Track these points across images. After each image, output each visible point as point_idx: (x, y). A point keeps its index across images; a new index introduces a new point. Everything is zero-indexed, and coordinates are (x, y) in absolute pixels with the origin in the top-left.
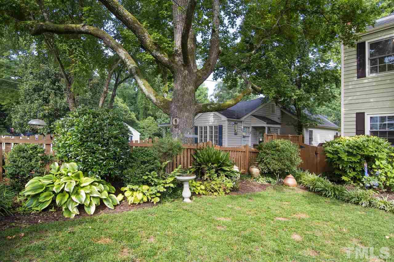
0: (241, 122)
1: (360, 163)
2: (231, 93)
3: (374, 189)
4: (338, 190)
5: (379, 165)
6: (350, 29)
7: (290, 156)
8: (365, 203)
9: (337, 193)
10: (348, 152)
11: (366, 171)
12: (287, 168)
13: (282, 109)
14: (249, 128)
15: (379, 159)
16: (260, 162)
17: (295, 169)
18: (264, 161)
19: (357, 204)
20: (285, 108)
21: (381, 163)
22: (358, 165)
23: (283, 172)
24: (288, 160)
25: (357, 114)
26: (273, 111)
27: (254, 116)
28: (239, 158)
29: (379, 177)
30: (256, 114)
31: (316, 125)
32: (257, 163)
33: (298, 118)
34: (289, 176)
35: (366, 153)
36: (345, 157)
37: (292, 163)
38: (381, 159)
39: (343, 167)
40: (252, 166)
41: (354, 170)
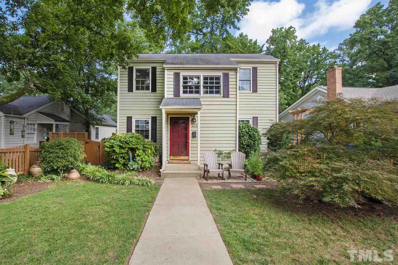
0: (24, 118)
1: (127, 153)
2: (15, 84)
3: (135, 171)
4: (111, 176)
5: (138, 154)
6: (124, 55)
7: (74, 152)
8: (128, 182)
9: (110, 178)
10: (120, 146)
11: (131, 158)
12: (71, 164)
13: (72, 108)
14: (34, 125)
15: (138, 149)
16: (42, 161)
17: (79, 163)
18: (47, 159)
19: (123, 184)
20: (74, 107)
21: (140, 152)
22: (126, 155)
23: (68, 168)
24: (71, 157)
25: (128, 117)
26: (62, 110)
27: (41, 113)
28: (17, 159)
29: (138, 162)
30: (43, 111)
31: (101, 122)
32: (39, 162)
33: (86, 117)
34: (72, 171)
35: (131, 146)
36: (117, 150)
37: (75, 159)
38: (140, 149)
39: (116, 157)
40: (33, 166)
41: (124, 159)
